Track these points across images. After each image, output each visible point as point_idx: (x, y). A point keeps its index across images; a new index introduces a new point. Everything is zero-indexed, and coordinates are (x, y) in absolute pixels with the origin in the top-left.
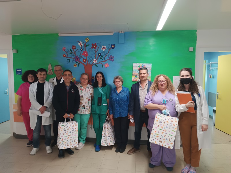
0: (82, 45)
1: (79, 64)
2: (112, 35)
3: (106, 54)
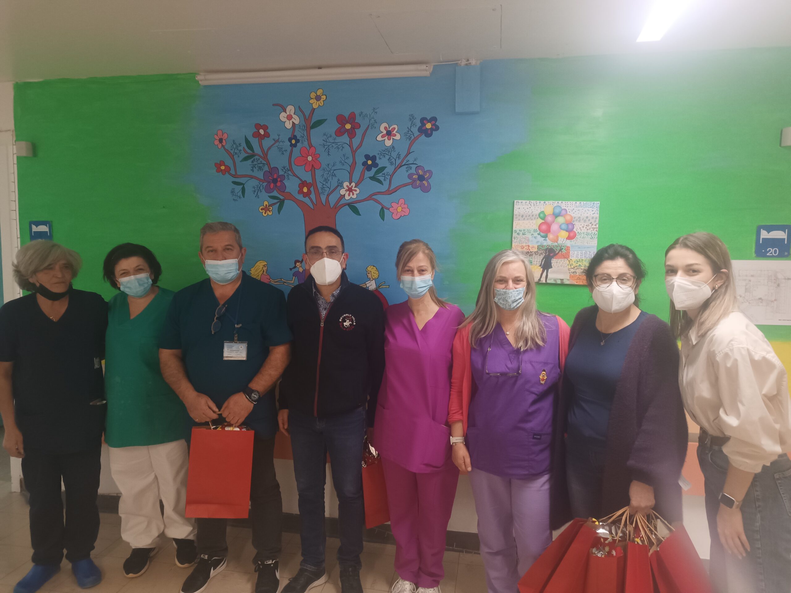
0: (296, 120)
1: (282, 202)
2: (427, 74)
3: (398, 162)
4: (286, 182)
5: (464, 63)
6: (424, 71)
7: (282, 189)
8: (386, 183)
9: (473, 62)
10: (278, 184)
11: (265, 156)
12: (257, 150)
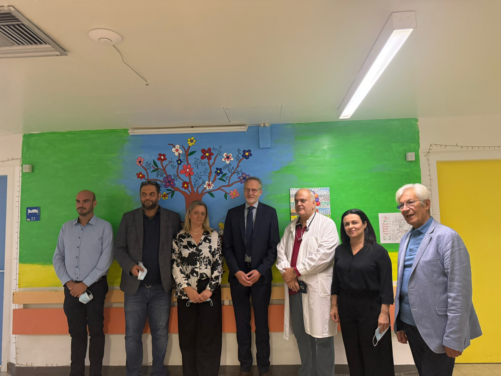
0: (181, 152)
1: (173, 192)
2: (246, 130)
3: (233, 171)
4: (175, 182)
5: (262, 125)
6: (244, 129)
7: (173, 186)
8: (227, 181)
9: (267, 125)
10: (171, 183)
11: (164, 169)
12: (160, 166)
